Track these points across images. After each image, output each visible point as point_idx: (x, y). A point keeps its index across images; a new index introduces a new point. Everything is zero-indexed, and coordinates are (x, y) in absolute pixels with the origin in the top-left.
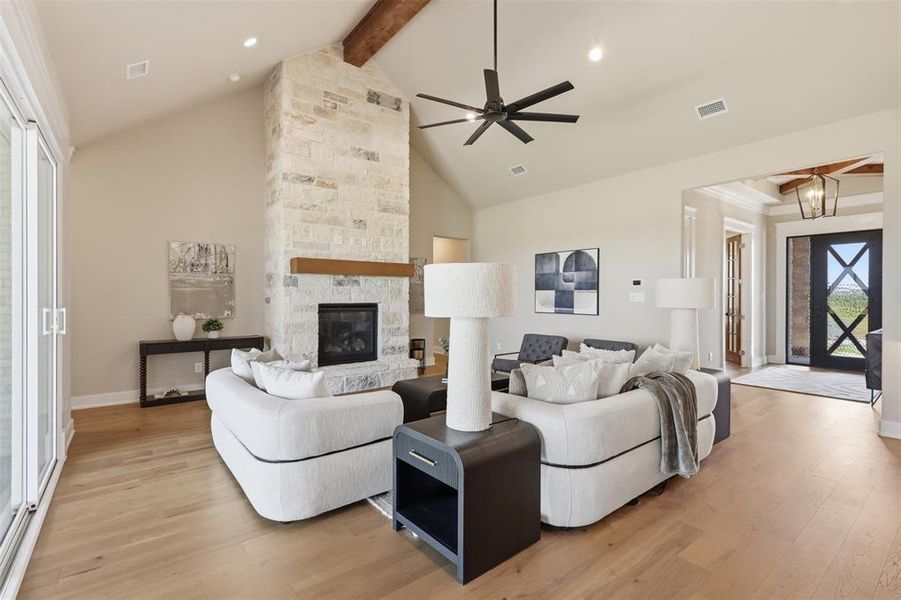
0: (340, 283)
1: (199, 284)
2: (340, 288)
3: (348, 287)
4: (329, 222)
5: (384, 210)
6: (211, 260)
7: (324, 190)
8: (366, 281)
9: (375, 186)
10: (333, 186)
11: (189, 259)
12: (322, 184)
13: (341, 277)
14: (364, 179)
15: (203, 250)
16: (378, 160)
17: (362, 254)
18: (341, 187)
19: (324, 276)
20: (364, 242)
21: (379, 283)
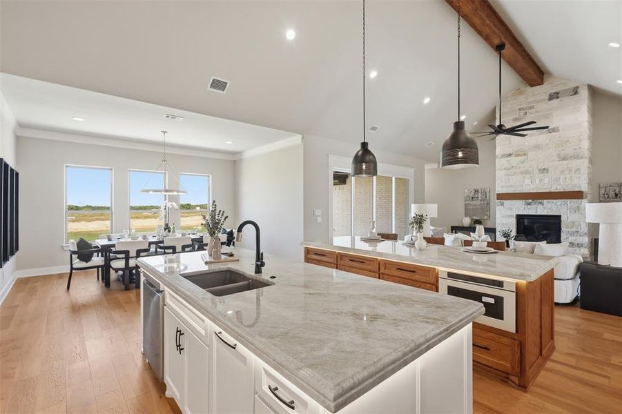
0: (529, 204)
1: (475, 205)
2: (529, 206)
3: (536, 206)
4: (521, 173)
5: (563, 159)
6: (480, 195)
7: (518, 158)
8: (548, 202)
9: (555, 147)
10: (525, 154)
11: (471, 195)
12: (518, 155)
13: (530, 201)
14: (547, 145)
15: (476, 191)
16: (558, 131)
17: (545, 187)
18: (530, 153)
19: (519, 201)
20: (546, 181)
21: (559, 203)
